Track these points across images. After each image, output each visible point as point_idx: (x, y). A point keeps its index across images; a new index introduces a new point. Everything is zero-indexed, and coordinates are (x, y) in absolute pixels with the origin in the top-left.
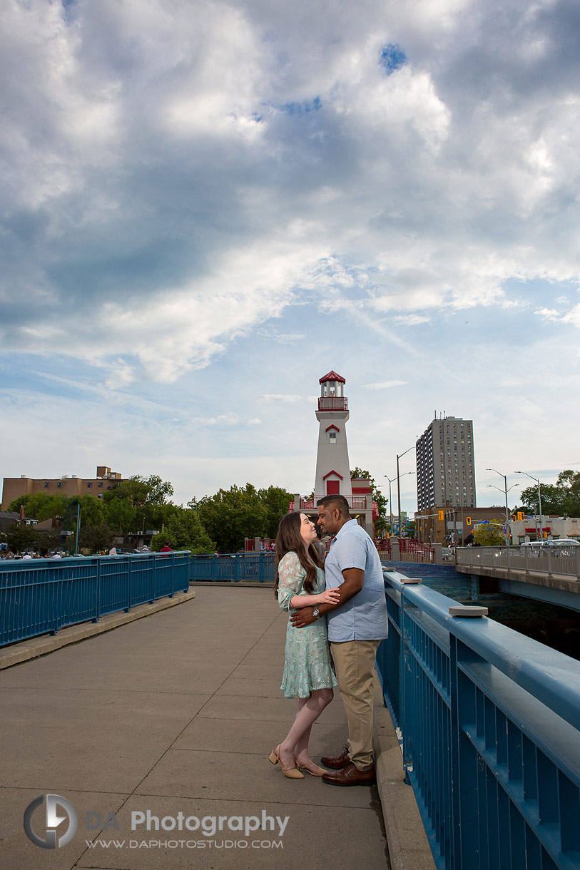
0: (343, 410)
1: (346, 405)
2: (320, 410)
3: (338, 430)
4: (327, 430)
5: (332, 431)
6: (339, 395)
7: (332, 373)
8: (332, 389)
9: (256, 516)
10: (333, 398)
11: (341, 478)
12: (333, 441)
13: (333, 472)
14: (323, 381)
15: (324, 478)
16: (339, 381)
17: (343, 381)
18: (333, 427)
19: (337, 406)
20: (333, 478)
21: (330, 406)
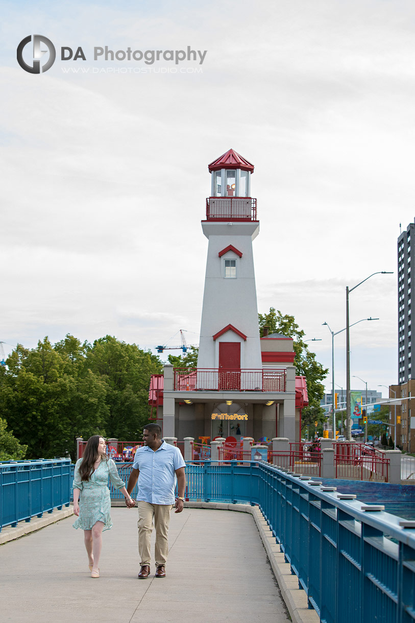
0: (249, 220)
1: (255, 209)
2: (210, 219)
3: (240, 255)
4: (221, 254)
5: (230, 256)
6: (242, 194)
7: (231, 154)
8: (231, 181)
9: (84, 396)
10: (231, 198)
11: (244, 338)
12: (231, 272)
13: (230, 328)
14: (214, 168)
15: (215, 337)
16: (244, 169)
17: (249, 169)
18: (231, 249)
19: (239, 212)
20: (230, 338)
21: (226, 213)
